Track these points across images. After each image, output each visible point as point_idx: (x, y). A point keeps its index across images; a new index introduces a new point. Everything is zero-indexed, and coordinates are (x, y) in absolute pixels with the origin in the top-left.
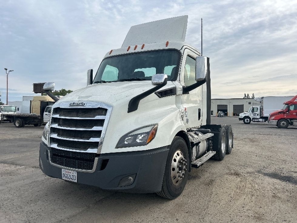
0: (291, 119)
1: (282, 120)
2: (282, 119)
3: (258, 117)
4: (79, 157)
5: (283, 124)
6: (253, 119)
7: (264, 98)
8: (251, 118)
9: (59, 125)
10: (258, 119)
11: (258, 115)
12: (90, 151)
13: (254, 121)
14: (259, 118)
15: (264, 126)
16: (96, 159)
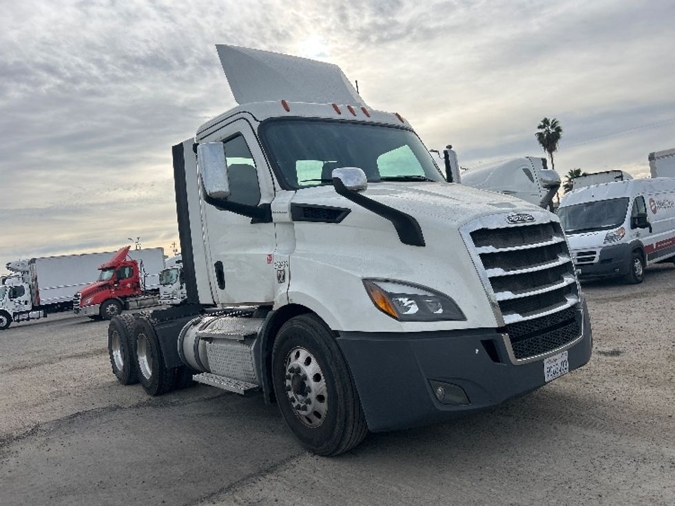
0: (125, 298)
1: (109, 301)
2: (108, 299)
3: (28, 307)
5: (112, 309)
6: (15, 314)
7: (36, 261)
8: (12, 314)
10: (28, 312)
11: (26, 303)
13: (18, 321)
14: (32, 310)
15: (69, 323)
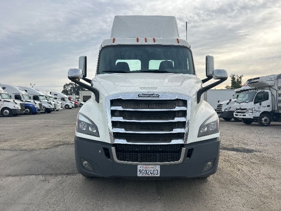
4: (160, 150)
9: (124, 118)
12: (174, 142)
16: (184, 149)
